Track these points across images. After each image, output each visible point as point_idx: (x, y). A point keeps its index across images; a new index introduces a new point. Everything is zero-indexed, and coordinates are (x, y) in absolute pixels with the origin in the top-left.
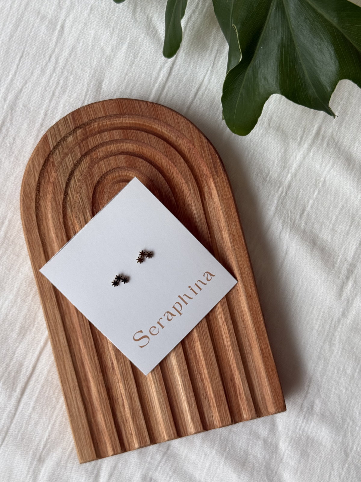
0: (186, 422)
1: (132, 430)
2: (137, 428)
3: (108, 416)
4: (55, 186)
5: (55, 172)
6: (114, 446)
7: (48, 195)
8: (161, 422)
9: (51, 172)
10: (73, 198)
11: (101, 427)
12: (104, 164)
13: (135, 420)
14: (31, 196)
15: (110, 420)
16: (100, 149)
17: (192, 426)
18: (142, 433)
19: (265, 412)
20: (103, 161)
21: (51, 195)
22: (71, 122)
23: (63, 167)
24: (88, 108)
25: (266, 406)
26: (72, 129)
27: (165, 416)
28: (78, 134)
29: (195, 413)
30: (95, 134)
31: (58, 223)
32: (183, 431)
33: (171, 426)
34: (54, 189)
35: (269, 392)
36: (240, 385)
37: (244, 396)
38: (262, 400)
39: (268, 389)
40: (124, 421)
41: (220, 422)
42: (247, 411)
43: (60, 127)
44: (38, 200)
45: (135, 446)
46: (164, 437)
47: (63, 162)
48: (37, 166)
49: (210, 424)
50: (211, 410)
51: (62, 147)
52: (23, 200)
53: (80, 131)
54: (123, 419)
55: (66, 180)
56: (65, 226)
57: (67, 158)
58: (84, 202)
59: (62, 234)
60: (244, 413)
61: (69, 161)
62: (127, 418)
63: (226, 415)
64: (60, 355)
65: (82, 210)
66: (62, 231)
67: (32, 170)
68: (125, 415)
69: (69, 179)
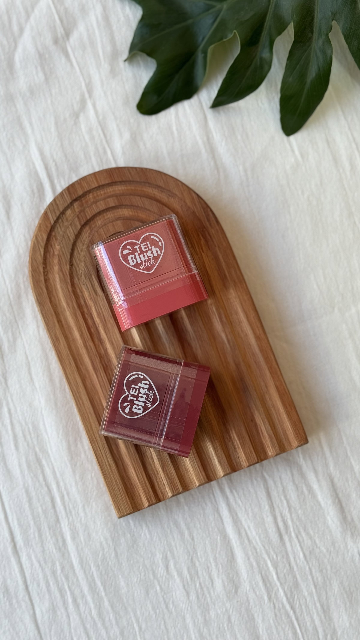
0: (214, 466)
1: (163, 480)
2: (168, 478)
3: (138, 469)
4: (60, 258)
5: (58, 245)
6: (149, 497)
7: (55, 268)
8: (190, 470)
9: (55, 246)
10: (78, 267)
11: (133, 481)
12: (104, 231)
13: (165, 470)
14: (39, 270)
15: (141, 473)
16: (98, 218)
17: (220, 469)
18: (174, 482)
19: (289, 447)
20: (102, 229)
21: (57, 267)
22: (67, 195)
23: (65, 239)
24: (82, 181)
25: (289, 441)
26: (69, 202)
27: (194, 462)
28: (75, 207)
29: (222, 456)
30: (92, 205)
31: (68, 292)
32: (212, 476)
33: (200, 472)
34: (60, 261)
35: (289, 427)
36: (261, 424)
37: (266, 434)
38: (284, 436)
39: (288, 424)
40: (155, 473)
41: (247, 461)
42: (271, 448)
43: (58, 202)
44: (46, 273)
45: (168, 495)
46: (195, 483)
47: (65, 235)
48: (41, 241)
49: (237, 466)
50: (236, 451)
51: (62, 221)
52: (32, 275)
53: (77, 203)
54: (154, 471)
55: (70, 250)
56: (74, 295)
57: (68, 231)
58: (89, 269)
59: (72, 302)
60: (268, 451)
61: (70, 232)
62: (157, 469)
63: (251, 454)
64: (85, 417)
65: (88, 277)
66: (72, 300)
67: (37, 246)
68: (155, 467)
69: (73, 250)
